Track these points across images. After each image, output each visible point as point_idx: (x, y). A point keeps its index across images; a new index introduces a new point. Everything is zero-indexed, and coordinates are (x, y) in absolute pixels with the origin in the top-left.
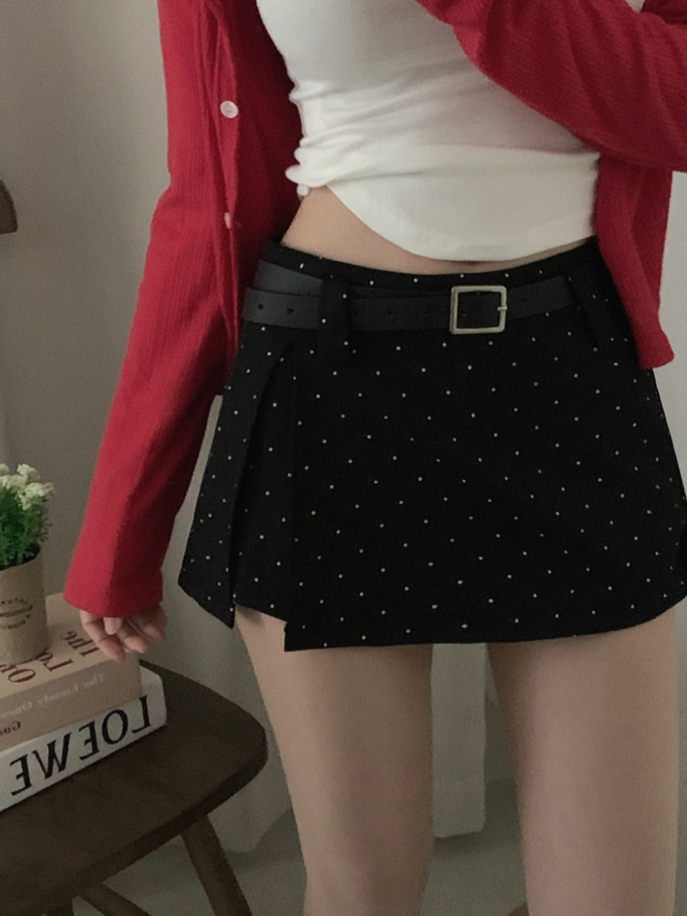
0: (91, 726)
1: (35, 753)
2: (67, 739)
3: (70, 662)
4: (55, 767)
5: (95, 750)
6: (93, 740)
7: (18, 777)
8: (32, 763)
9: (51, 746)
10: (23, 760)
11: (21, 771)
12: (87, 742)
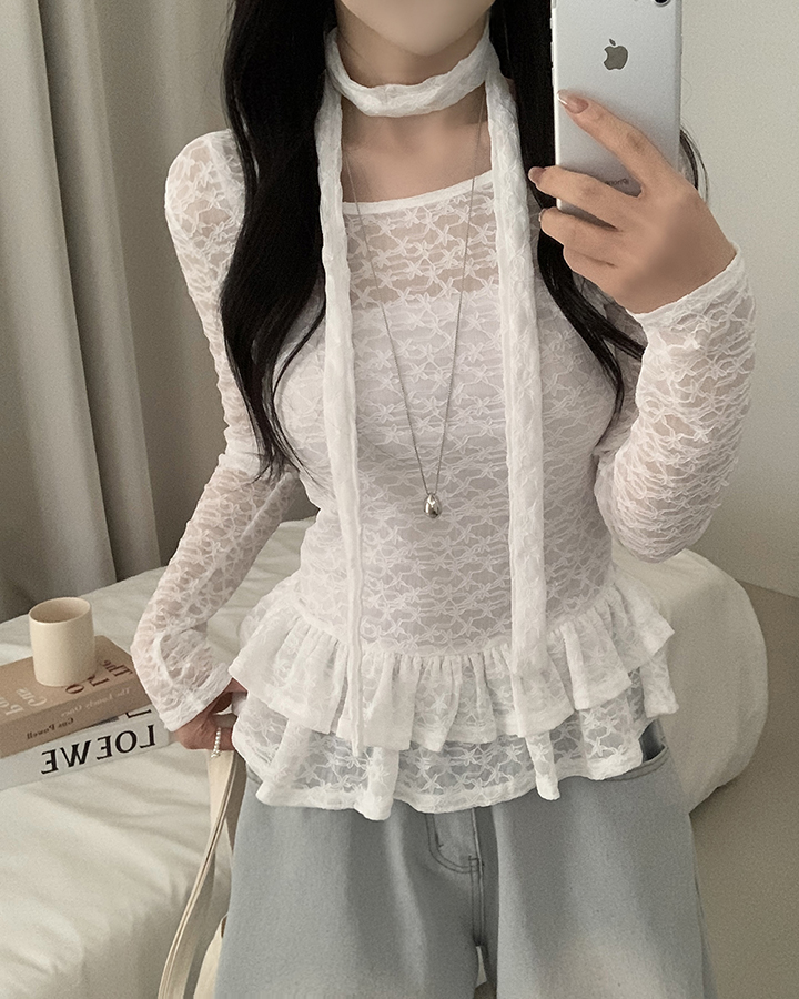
0: (108, 739)
1: (62, 749)
2: (87, 744)
3: (107, 680)
4: (77, 761)
5: (109, 754)
6: (108, 747)
7: (48, 762)
8: (59, 754)
9: (75, 747)
10: (53, 753)
11: (50, 759)
12: (103, 748)
